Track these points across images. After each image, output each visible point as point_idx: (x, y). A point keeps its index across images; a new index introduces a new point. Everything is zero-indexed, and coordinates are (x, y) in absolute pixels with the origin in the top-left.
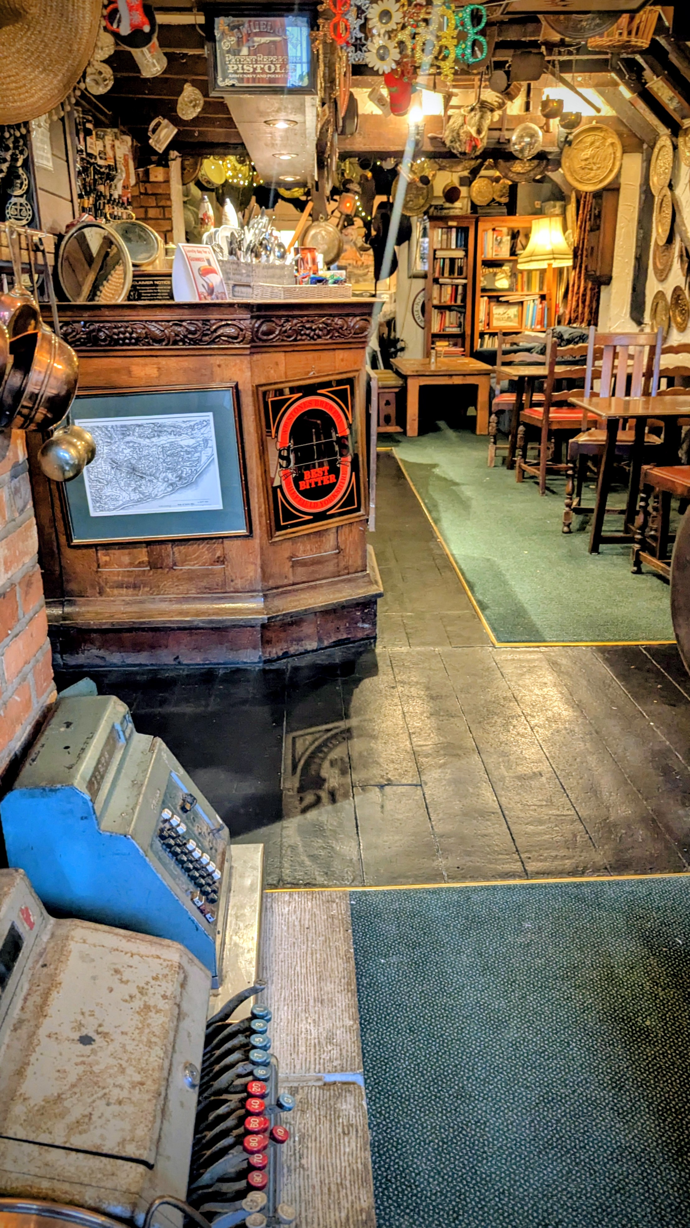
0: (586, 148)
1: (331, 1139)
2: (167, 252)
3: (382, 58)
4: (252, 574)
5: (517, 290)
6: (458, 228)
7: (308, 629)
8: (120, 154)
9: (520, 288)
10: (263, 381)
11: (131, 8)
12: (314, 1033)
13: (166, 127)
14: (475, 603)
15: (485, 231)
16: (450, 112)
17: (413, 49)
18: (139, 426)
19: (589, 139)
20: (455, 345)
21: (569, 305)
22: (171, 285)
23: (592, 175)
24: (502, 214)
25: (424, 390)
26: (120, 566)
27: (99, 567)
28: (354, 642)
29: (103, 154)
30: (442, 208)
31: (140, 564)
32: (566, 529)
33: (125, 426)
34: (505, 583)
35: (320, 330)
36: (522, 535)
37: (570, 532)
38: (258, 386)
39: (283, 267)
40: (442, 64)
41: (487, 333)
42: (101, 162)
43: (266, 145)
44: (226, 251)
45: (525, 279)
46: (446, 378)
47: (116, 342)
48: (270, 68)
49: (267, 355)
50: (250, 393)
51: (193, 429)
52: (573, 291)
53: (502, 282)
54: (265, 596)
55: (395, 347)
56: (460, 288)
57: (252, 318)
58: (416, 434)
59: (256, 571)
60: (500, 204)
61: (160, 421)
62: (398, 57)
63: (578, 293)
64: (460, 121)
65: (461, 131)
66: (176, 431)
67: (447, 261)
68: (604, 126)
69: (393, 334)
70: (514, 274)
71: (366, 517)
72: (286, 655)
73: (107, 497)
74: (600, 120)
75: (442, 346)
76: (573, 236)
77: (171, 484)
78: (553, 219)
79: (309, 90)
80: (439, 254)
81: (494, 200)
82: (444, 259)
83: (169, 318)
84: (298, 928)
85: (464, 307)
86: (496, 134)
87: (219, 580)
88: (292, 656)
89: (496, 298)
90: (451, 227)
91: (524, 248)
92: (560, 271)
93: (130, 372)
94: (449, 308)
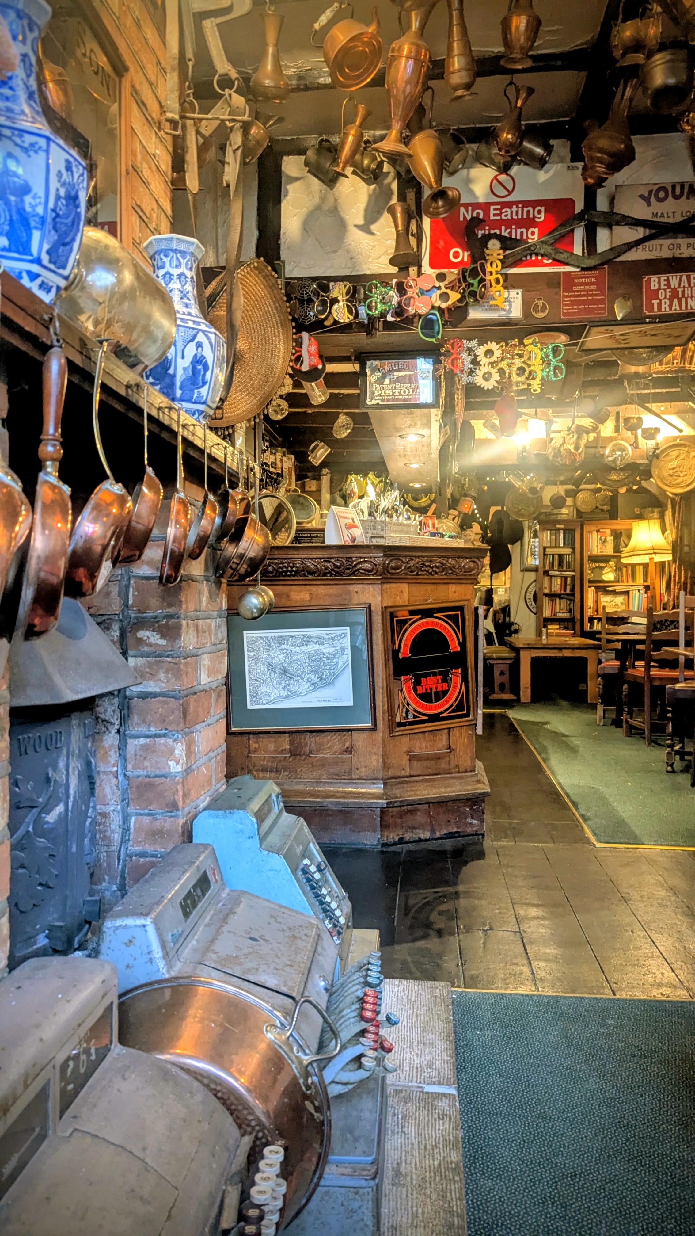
0: (672, 460)
1: (428, 1120)
2: (322, 516)
3: (486, 380)
4: (375, 763)
5: (622, 582)
6: (565, 530)
7: (420, 818)
8: (285, 466)
9: (625, 580)
10: (390, 604)
11: (310, 355)
12: (417, 1061)
13: (322, 447)
14: (578, 816)
15: (590, 532)
16: (552, 435)
17: (510, 373)
18: (292, 637)
19: (674, 453)
20: (566, 628)
21: (672, 593)
22: (324, 537)
23: (680, 480)
24: (605, 519)
25: (535, 661)
26: (266, 752)
27: (249, 752)
28: (463, 836)
29: (274, 464)
30: (551, 514)
31: (282, 752)
32: (669, 769)
33: (281, 637)
34: (608, 804)
35: (437, 567)
36: (626, 772)
37: (673, 772)
38: (386, 608)
39: (409, 526)
40: (532, 382)
41: (596, 619)
42: (272, 470)
43: (400, 456)
44: (366, 514)
45: (630, 572)
46: (556, 651)
47: (280, 574)
48: (405, 392)
49: (394, 585)
50: (380, 613)
51: (334, 640)
52: (675, 581)
53: (609, 576)
54: (385, 784)
55: (510, 630)
56: (569, 580)
57: (384, 556)
58: (529, 700)
59: (378, 762)
60: (602, 510)
61: (308, 633)
62: (498, 378)
63: (679, 582)
64: (561, 441)
65: (562, 449)
66: (320, 641)
67: (556, 557)
68: (687, 443)
69: (507, 619)
70: (619, 568)
71: (474, 722)
72: (401, 841)
73: (262, 693)
74: (683, 438)
75: (553, 628)
76: (671, 535)
77: (313, 684)
78: (652, 521)
79: (434, 405)
80: (549, 551)
81: (597, 507)
82: (553, 555)
83: (321, 556)
84: (406, 1000)
85: (574, 595)
86: (592, 451)
87: (347, 768)
88: (407, 843)
89: (603, 588)
90: (559, 529)
91: (626, 546)
92: (663, 564)
93: (288, 596)
94: (559, 596)
